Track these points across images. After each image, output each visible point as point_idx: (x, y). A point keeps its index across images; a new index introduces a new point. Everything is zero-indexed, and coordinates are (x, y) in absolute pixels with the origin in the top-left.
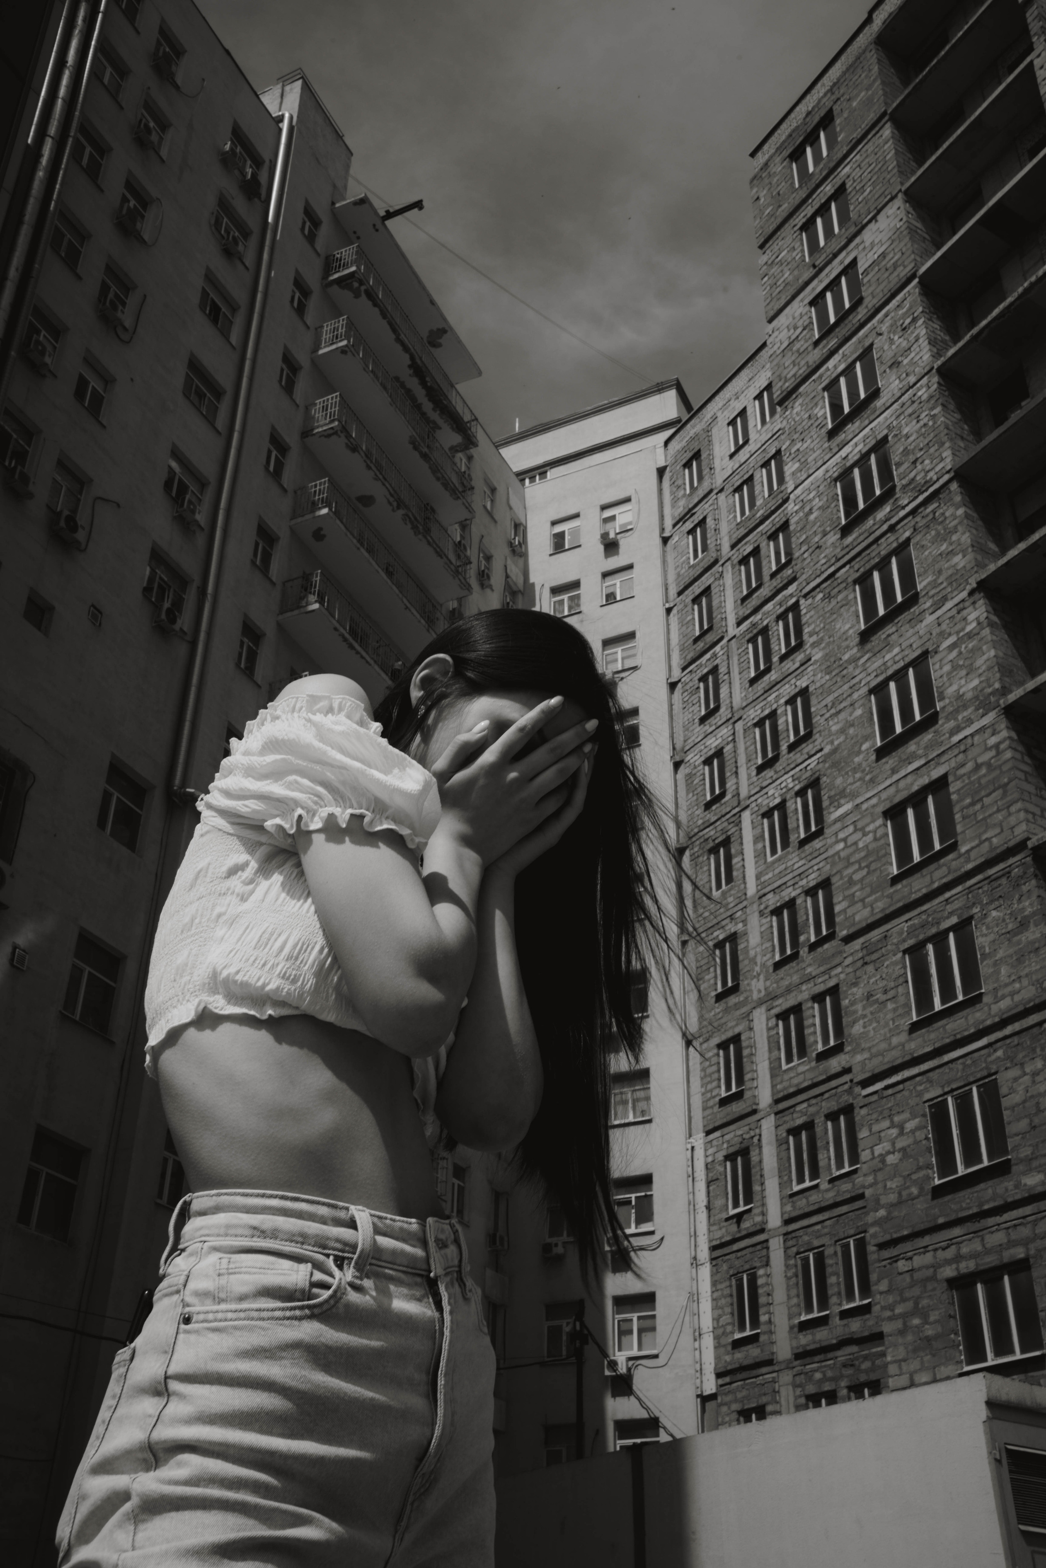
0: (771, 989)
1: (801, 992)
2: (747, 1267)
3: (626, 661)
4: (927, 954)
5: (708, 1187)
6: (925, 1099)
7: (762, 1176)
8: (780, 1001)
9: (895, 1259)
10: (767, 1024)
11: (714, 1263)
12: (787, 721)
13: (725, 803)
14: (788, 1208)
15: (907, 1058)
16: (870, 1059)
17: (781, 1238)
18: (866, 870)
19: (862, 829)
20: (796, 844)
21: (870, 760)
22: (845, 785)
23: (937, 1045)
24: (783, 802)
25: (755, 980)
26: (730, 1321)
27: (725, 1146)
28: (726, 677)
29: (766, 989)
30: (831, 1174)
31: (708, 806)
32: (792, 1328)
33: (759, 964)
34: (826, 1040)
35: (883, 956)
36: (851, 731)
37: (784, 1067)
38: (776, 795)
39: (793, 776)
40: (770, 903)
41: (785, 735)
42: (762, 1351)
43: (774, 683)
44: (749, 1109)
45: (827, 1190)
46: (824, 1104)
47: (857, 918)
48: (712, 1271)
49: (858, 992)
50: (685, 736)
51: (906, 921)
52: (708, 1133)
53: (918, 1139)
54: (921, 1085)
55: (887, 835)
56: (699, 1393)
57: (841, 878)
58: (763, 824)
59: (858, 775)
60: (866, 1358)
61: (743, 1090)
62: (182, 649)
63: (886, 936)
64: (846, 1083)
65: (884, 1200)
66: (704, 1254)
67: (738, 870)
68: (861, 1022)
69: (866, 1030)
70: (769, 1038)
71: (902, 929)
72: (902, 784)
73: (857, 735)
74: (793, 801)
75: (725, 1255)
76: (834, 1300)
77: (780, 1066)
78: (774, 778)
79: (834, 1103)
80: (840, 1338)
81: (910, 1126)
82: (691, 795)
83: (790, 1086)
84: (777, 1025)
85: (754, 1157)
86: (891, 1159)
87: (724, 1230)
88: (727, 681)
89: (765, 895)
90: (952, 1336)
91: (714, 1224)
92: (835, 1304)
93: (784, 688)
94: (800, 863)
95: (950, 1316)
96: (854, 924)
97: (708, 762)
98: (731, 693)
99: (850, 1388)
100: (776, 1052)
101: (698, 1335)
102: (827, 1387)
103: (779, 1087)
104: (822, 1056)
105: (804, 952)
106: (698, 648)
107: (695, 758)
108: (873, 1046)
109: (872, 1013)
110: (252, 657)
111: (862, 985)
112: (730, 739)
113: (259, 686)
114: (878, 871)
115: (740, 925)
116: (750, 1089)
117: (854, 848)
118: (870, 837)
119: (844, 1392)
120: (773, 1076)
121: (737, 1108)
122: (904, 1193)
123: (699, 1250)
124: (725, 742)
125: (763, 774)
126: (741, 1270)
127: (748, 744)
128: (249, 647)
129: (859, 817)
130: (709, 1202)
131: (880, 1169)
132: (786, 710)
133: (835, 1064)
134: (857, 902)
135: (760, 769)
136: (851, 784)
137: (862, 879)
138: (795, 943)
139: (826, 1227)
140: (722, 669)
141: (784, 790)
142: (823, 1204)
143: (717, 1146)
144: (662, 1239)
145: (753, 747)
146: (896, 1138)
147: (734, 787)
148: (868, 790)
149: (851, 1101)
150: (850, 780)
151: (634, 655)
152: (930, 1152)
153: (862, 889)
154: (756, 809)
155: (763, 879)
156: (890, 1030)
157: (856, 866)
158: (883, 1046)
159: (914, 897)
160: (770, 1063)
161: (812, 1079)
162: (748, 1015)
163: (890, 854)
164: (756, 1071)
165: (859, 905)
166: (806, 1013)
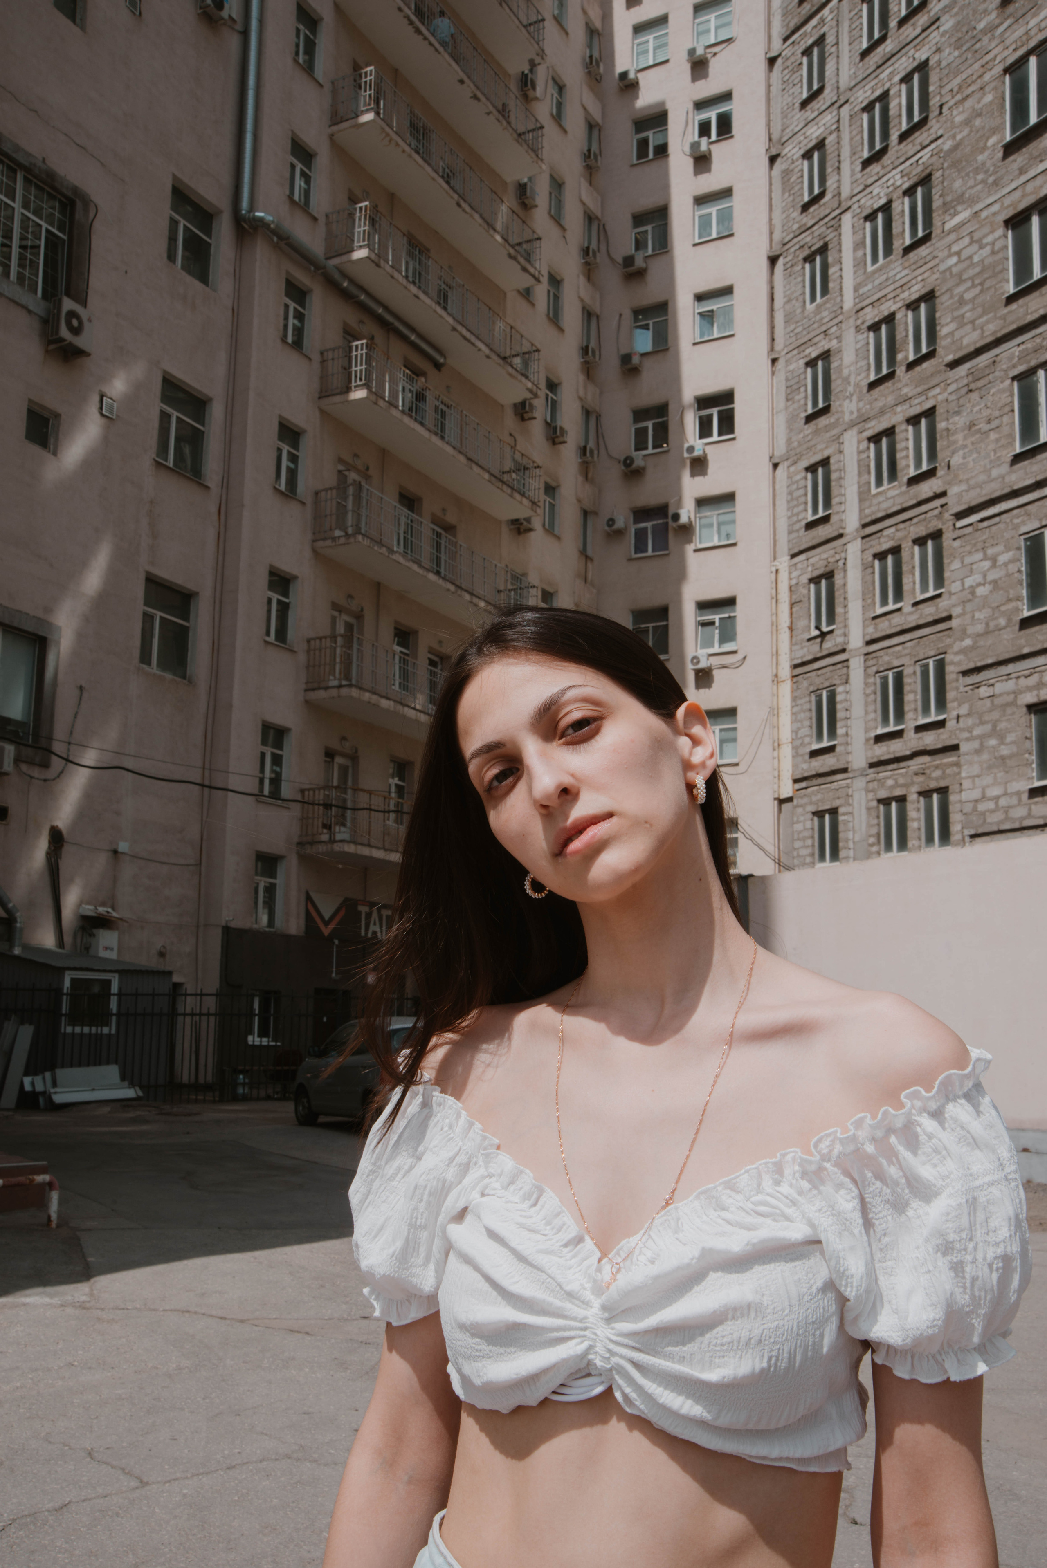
0: (864, 411)
1: (895, 414)
2: (827, 684)
3: (719, 31)
4: (1037, 381)
5: (791, 608)
6: (1022, 532)
7: (845, 599)
8: (873, 423)
9: (977, 686)
10: (858, 447)
11: (795, 680)
12: (900, 104)
13: (824, 204)
14: (870, 630)
15: (1007, 490)
16: (967, 491)
17: (862, 658)
18: (979, 288)
19: (979, 241)
20: (901, 252)
21: (996, 158)
22: (964, 189)
23: (1039, 478)
24: (889, 202)
25: (848, 401)
26: (808, 733)
27: (810, 569)
28: (834, 49)
29: (858, 410)
30: (915, 598)
31: (805, 207)
32: (867, 740)
33: (852, 383)
34: (918, 463)
35: (989, 383)
36: (978, 122)
37: (874, 491)
38: (882, 195)
39: (902, 172)
40: (868, 317)
41: (896, 121)
42: (838, 760)
43: (889, 56)
44: (836, 534)
45: (911, 613)
46: (912, 529)
47: (965, 342)
48: (792, 688)
49: (960, 421)
50: (782, 125)
51: (1018, 345)
52: (793, 556)
53: (1010, 572)
54: (1018, 518)
55: (1006, 247)
56: (776, 796)
57: (951, 297)
58: (864, 228)
59: (980, 177)
60: (937, 767)
61: (830, 514)
62: (233, 42)
63: (994, 362)
64: (937, 508)
65: (971, 630)
66: (785, 671)
67: (834, 281)
68: (961, 453)
69: (965, 461)
70: (859, 461)
71: (1013, 354)
72: (1029, 187)
73: (983, 128)
74: (900, 201)
75: (806, 673)
76: (909, 716)
77: (869, 490)
78: (881, 174)
79: (923, 528)
80: (914, 750)
81: (1002, 559)
82: (787, 195)
83: (879, 511)
84: (868, 448)
85: (838, 580)
86: (981, 591)
87: (805, 650)
88: (835, 55)
89: (862, 309)
90: (1027, 756)
91: (796, 644)
92: (911, 719)
93: (900, 62)
94: (903, 274)
95: (1026, 738)
96: (960, 349)
97: (807, 155)
98: (838, 69)
99: (920, 793)
100: (866, 476)
101: (777, 745)
102: (898, 792)
103: (867, 511)
104: (914, 481)
105: (900, 371)
106: (804, 12)
107: (793, 151)
108: (972, 477)
109: (973, 443)
110: (310, 47)
111: (965, 414)
112: (834, 127)
113: (321, 86)
114: (993, 290)
115: (835, 342)
116: (838, 513)
117: (968, 262)
118: (988, 249)
119: (915, 796)
120: (861, 500)
121: (823, 532)
122: (992, 625)
123: (780, 667)
124: (828, 131)
125: (868, 170)
126: (821, 687)
127: (854, 133)
128: (306, 35)
129: (977, 226)
130: (792, 623)
131: (969, 601)
132: (900, 91)
133: (926, 489)
134: (966, 324)
135: (866, 163)
136: (972, 187)
137: (974, 298)
138: (892, 361)
139: (906, 648)
140: (830, 39)
141: (891, 189)
142: (905, 627)
143: (802, 569)
144: (745, 658)
145: (858, 137)
146: (988, 570)
147: (835, 186)
148: (990, 195)
149: (940, 526)
150: (971, 183)
151: (729, 24)
152: (1021, 585)
153: (973, 309)
154: (858, 211)
155: (861, 291)
156: (991, 462)
157: (969, 284)
158: (982, 477)
159: (1030, 318)
160: (859, 487)
161: (901, 504)
162: (839, 437)
163: (1008, 270)
164: (844, 495)
165: (969, 327)
166: (899, 436)
